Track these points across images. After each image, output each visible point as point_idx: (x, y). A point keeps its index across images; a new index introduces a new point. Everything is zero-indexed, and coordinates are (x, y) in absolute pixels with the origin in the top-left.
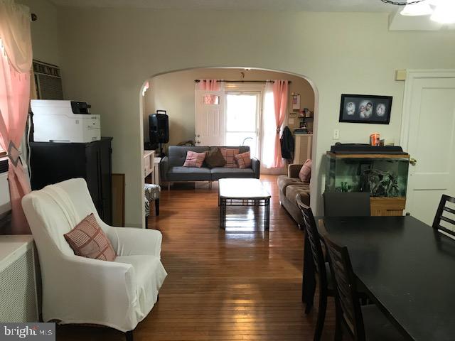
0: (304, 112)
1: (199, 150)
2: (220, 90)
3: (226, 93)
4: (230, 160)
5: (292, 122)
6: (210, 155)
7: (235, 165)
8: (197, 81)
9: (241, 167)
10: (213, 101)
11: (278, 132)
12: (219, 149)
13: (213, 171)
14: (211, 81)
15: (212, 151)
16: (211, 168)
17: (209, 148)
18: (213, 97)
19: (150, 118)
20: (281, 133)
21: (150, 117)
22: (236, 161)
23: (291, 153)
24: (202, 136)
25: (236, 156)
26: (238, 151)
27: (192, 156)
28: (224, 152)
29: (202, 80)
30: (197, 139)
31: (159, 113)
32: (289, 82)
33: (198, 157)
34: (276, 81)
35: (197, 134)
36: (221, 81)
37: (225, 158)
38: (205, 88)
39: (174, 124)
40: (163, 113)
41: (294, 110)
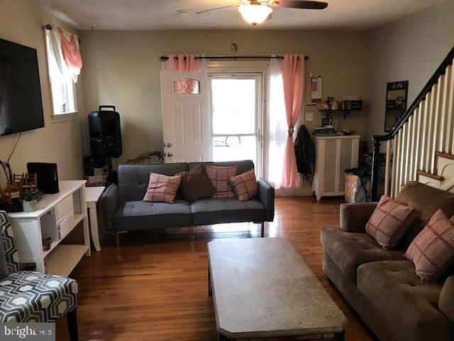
0: (328, 102)
1: (170, 170)
2: (200, 71)
3: (211, 75)
4: (222, 186)
5: (310, 117)
6: (189, 178)
7: (231, 194)
8: (164, 58)
9: (241, 198)
10: (190, 89)
11: (291, 134)
12: (204, 167)
13: (195, 208)
14: (185, 58)
15: (192, 172)
16: (190, 202)
17: (187, 167)
18: (190, 84)
19: (90, 118)
20: (295, 136)
21: (89, 116)
22: (232, 188)
23: (311, 165)
24: (174, 145)
25: (233, 179)
26: (234, 169)
27: (158, 182)
28: (211, 173)
29: (171, 57)
30: (167, 151)
31: (103, 109)
32: (306, 58)
33: (169, 184)
34: (286, 57)
35: (166, 142)
36: (201, 58)
37: (214, 183)
38: (177, 68)
39: (130, 126)
40: (112, 109)
41: (314, 101)
